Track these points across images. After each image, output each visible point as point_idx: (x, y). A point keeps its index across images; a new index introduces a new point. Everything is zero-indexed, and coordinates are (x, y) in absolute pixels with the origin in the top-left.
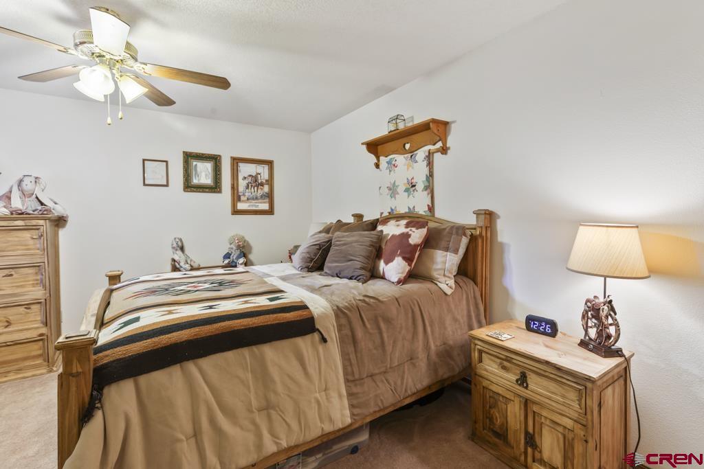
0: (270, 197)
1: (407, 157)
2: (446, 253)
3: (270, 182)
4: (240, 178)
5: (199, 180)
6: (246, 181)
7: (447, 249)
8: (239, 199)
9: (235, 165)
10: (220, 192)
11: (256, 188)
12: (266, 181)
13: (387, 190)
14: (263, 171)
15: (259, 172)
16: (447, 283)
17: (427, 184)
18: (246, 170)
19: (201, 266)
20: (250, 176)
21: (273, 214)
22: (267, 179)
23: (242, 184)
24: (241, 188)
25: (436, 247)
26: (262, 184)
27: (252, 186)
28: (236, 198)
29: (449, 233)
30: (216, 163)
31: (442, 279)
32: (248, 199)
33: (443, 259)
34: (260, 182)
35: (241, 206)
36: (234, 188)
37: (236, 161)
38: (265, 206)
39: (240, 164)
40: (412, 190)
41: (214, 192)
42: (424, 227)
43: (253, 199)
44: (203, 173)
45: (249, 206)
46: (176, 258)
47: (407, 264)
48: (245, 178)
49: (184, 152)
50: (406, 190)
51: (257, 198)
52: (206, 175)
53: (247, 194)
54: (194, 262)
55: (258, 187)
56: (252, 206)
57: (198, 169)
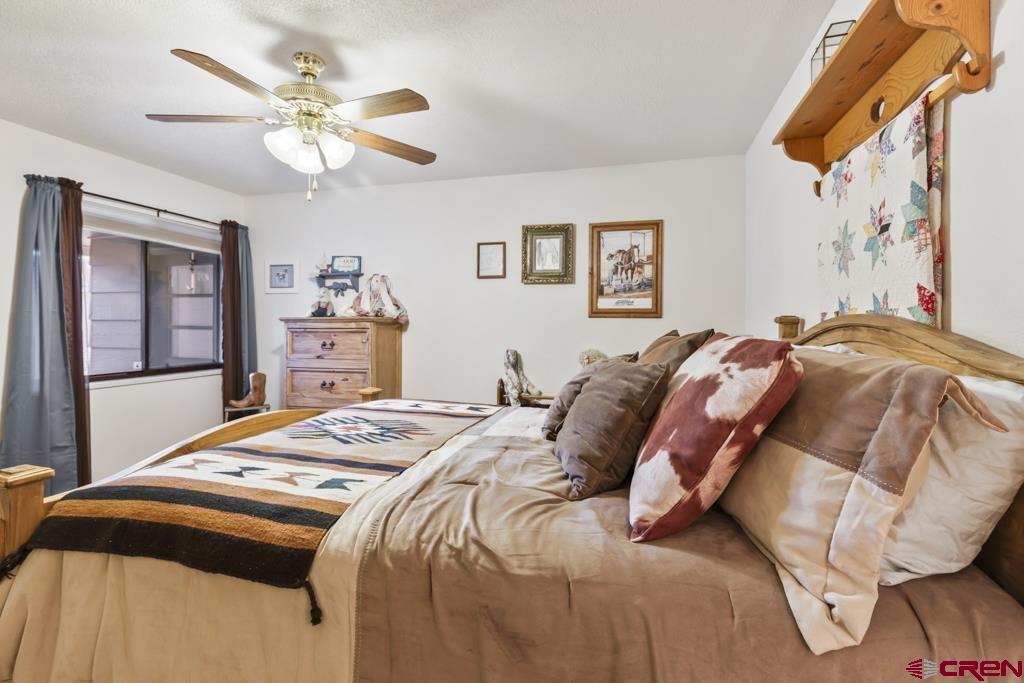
0: (655, 286)
1: (873, 143)
2: (845, 475)
3: (657, 259)
4: (604, 256)
5: (543, 265)
6: (614, 262)
7: (852, 460)
8: (601, 292)
9: (596, 235)
10: (572, 282)
11: (629, 271)
12: (648, 257)
13: (832, 249)
14: (644, 242)
15: (635, 243)
16: (830, 597)
17: (918, 214)
18: (613, 242)
19: (544, 395)
20: (620, 251)
21: (660, 317)
22: (651, 254)
23: (607, 266)
24: (605, 274)
25: (809, 444)
26: (641, 265)
27: (622, 269)
28: (597, 290)
29: (869, 395)
30: (566, 236)
31: (812, 575)
32: (615, 292)
33: (829, 497)
34: (636, 261)
35: (604, 303)
36: (594, 274)
37: (597, 230)
38: (646, 303)
39: (604, 234)
40: (881, 240)
41: (562, 283)
42: (766, 365)
43: (625, 291)
44: (549, 256)
45: (617, 303)
46: (505, 379)
47: (678, 478)
48: (612, 256)
49: (523, 227)
50: (870, 246)
51: (631, 289)
52: (553, 257)
53: (614, 283)
54: (533, 387)
55: (633, 270)
56: (623, 302)
57: (543, 249)
